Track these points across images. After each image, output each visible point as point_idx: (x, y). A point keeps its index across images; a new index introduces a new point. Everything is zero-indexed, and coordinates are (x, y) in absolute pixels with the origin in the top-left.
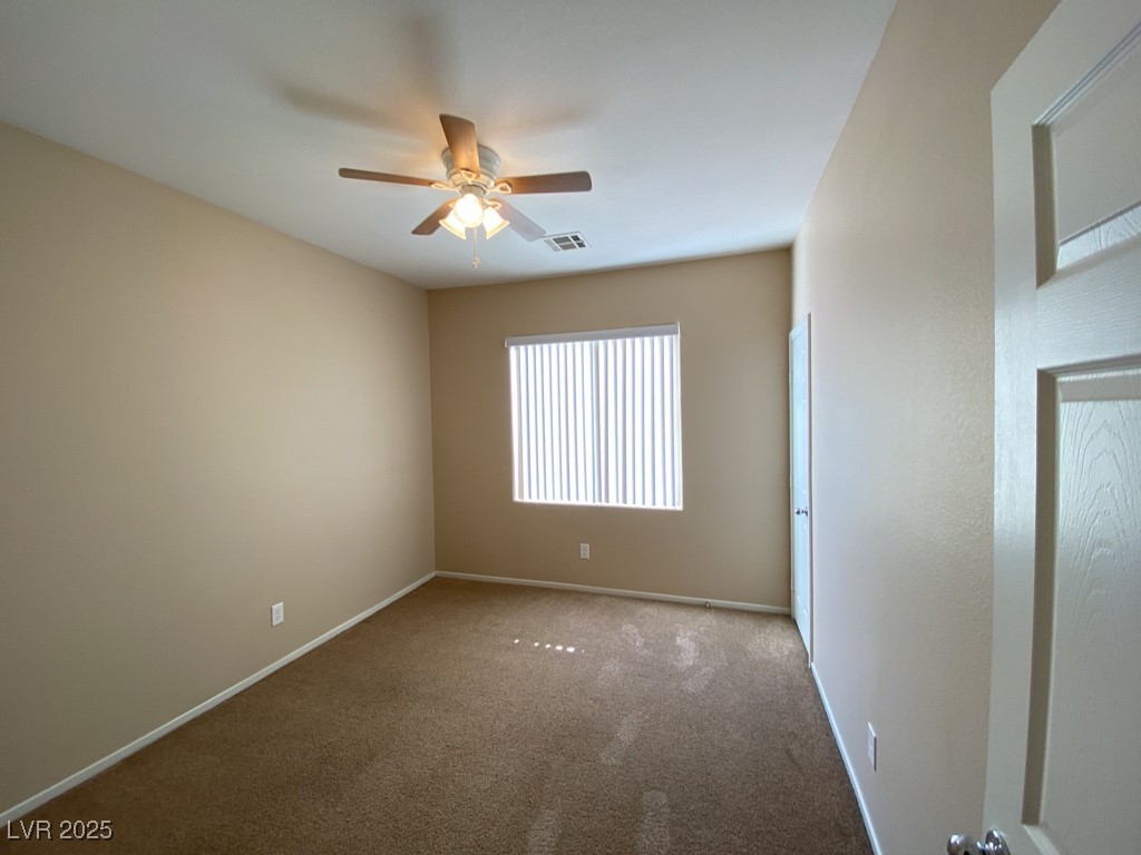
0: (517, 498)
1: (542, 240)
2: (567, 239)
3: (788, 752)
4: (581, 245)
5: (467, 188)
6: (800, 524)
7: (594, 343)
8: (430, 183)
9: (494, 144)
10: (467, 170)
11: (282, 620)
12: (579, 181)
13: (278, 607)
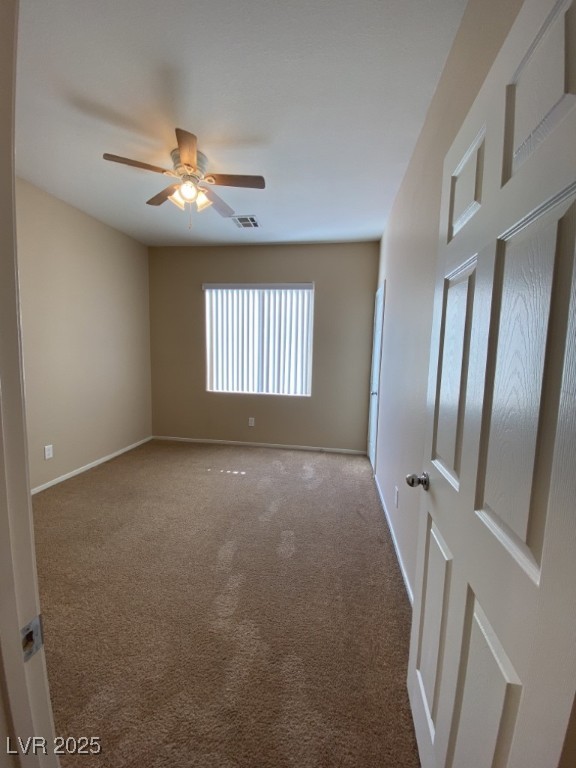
0: (208, 389)
1: (230, 219)
2: (246, 220)
3: (358, 513)
4: (256, 225)
5: (187, 178)
6: (374, 400)
7: (261, 291)
8: (164, 171)
9: (205, 151)
10: (188, 165)
11: (51, 456)
12: (257, 182)
13: (49, 448)
